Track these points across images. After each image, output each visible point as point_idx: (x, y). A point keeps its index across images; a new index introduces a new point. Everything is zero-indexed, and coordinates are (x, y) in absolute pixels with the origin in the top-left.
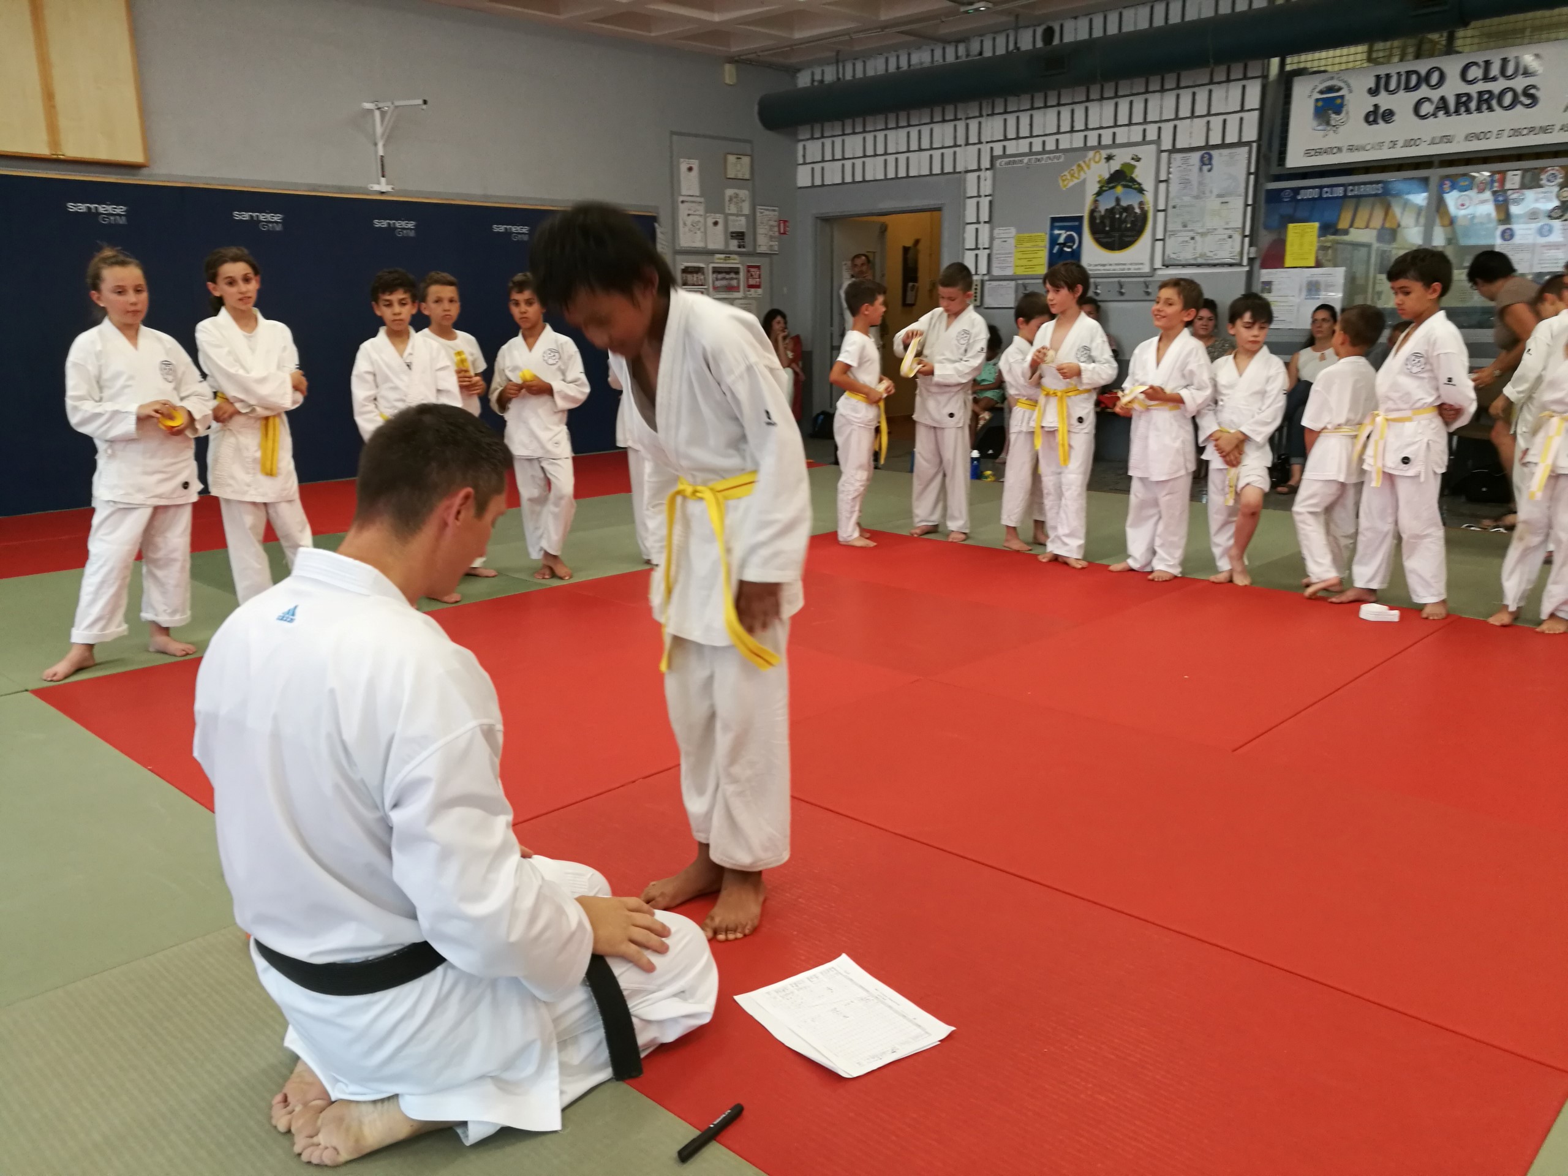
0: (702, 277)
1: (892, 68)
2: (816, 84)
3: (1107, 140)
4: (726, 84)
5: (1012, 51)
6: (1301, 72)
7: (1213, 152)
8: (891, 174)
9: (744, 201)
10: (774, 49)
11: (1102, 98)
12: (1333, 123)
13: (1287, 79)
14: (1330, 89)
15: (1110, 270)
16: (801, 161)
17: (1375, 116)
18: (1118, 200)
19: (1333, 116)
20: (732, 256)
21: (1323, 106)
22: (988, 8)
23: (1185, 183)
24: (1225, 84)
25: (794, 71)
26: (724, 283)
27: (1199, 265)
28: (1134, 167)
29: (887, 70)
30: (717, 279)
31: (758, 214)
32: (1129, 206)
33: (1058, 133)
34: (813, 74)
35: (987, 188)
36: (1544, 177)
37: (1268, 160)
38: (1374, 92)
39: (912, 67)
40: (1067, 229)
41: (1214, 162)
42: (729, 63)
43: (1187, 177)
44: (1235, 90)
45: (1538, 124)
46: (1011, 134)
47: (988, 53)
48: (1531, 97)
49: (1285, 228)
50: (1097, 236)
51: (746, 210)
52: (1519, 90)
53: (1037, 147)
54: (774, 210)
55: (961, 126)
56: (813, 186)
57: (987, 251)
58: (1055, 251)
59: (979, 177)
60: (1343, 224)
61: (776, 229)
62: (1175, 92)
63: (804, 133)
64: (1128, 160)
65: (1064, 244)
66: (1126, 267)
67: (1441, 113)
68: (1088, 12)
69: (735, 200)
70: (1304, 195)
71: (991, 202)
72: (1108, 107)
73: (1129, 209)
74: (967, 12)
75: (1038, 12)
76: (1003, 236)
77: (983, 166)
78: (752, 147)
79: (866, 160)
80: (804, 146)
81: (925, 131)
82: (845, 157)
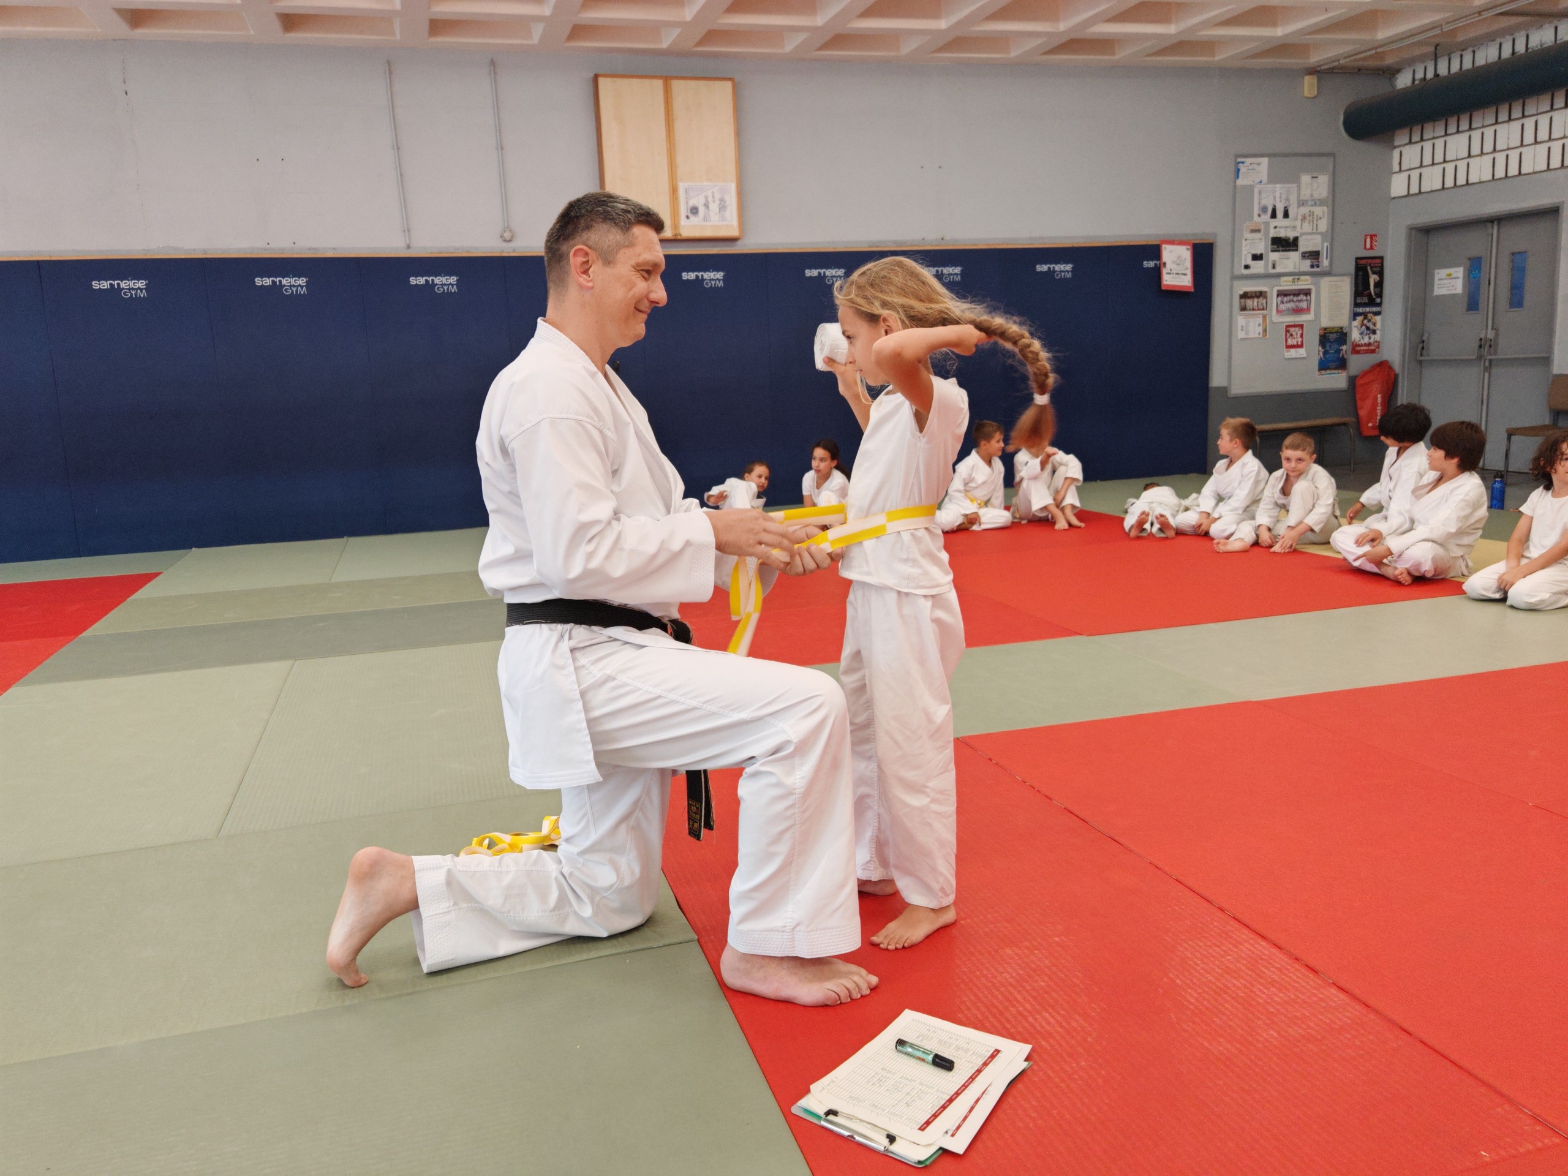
0: (1264, 301)
1: (1506, 53)
2: (1417, 82)
4: (1307, 98)
8: (1500, 173)
9: (1321, 218)
10: (1358, 54)
16: (1396, 168)
20: (1302, 278)
25: (1392, 72)
26: (1291, 305)
29: (1500, 57)
30: (1282, 302)
34: (1414, 71)
39: (1530, 50)
42: (1309, 75)
51: (1323, 226)
56: (1408, 195)
63: (1401, 138)
69: (1308, 218)
78: (1334, 158)
79: (1471, 160)
80: (1401, 152)
81: (1544, 121)
82: (1447, 159)
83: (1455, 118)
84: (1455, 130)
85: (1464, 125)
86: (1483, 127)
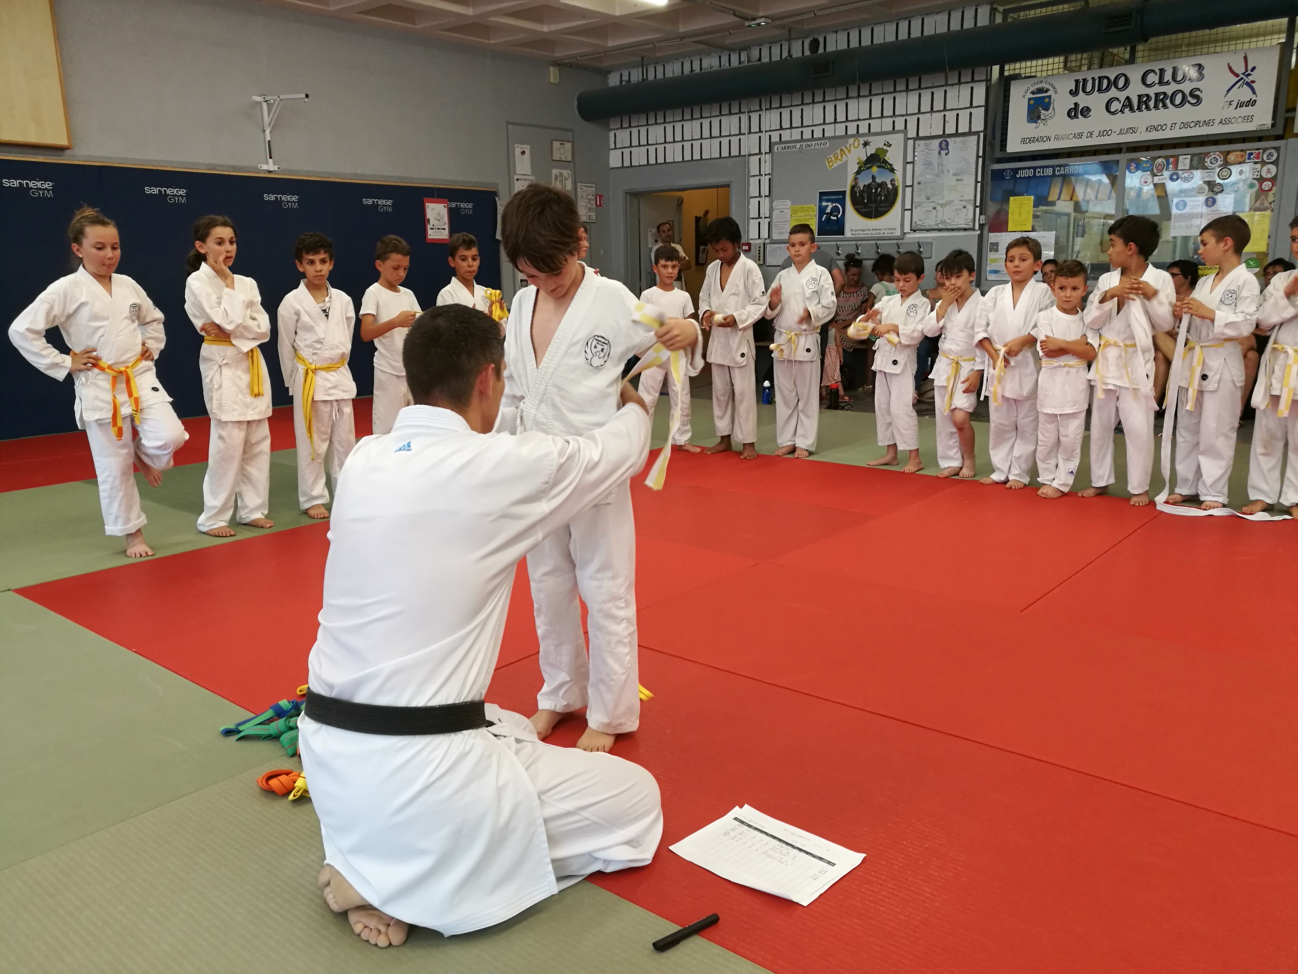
1: (687, 70)
2: (624, 83)
3: (864, 129)
4: (553, 84)
5: (786, 58)
6: (1016, 77)
7: (948, 140)
8: (688, 157)
9: (568, 179)
10: (591, 55)
11: (859, 96)
12: (1042, 117)
13: (1006, 82)
14: (1040, 91)
15: (869, 234)
16: (612, 146)
17: (1075, 112)
18: (874, 178)
19: (1042, 111)
21: (1034, 104)
22: (767, 23)
23: (928, 164)
24: (958, 86)
25: (605, 73)
27: (940, 230)
28: (887, 151)
29: (682, 73)
31: (579, 190)
32: (882, 182)
33: (824, 123)
34: (621, 74)
35: (766, 168)
36: (1208, 160)
37: (992, 146)
38: (1074, 93)
39: (703, 71)
40: (833, 201)
41: (950, 147)
42: (553, 65)
43: (928, 159)
44: (965, 90)
45: (1202, 120)
46: (786, 124)
47: (765, 59)
48: (1196, 97)
49: (1007, 201)
50: (857, 207)
51: (570, 185)
52: (1187, 92)
53: (807, 135)
54: (592, 187)
55: (744, 118)
56: (623, 167)
57: (768, 220)
58: (823, 219)
59: (760, 159)
60: (1053, 197)
61: (594, 202)
62: (917, 92)
63: (615, 123)
64: (881, 146)
65: (831, 214)
66: (882, 232)
67: (1127, 110)
68: (847, 28)
69: (560, 178)
70: (1021, 174)
71: (770, 179)
72: (864, 103)
73: (883, 185)
74: (750, 26)
75: (805, 27)
76: (779, 207)
77: (763, 151)
78: (573, 134)
79: (666, 145)
80: (615, 134)
81: (716, 122)
82: (650, 143)
83: (653, 114)
84: (654, 122)
85: (660, 120)
86: (674, 122)
